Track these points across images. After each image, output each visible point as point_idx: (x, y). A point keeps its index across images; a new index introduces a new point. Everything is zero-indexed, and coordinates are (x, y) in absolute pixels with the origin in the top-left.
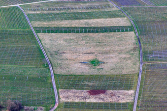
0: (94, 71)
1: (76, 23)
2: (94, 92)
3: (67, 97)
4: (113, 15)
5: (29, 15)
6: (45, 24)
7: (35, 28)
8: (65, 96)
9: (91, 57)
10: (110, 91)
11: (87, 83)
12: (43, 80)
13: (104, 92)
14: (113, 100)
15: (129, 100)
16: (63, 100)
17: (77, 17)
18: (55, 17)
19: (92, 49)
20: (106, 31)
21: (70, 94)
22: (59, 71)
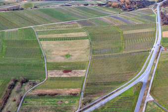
0: (67, 60)
1: (60, 36)
2: (66, 71)
3: (52, 75)
4: (79, 31)
5: (37, 32)
6: (45, 36)
7: (39, 38)
8: (51, 74)
9: (66, 53)
10: (73, 71)
11: (62, 67)
12: (40, 66)
13: (70, 71)
14: (75, 75)
15: (82, 75)
16: (50, 76)
17: (61, 32)
18: (50, 32)
19: (67, 49)
20: (75, 39)
21: (53, 73)
22: (49, 61)
